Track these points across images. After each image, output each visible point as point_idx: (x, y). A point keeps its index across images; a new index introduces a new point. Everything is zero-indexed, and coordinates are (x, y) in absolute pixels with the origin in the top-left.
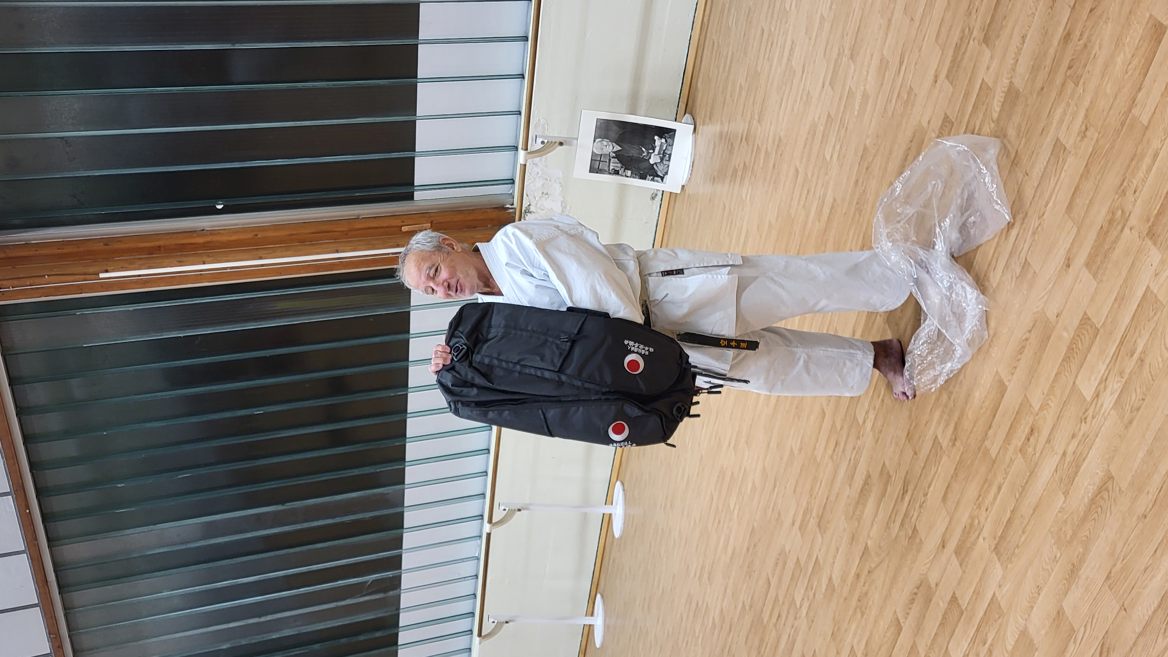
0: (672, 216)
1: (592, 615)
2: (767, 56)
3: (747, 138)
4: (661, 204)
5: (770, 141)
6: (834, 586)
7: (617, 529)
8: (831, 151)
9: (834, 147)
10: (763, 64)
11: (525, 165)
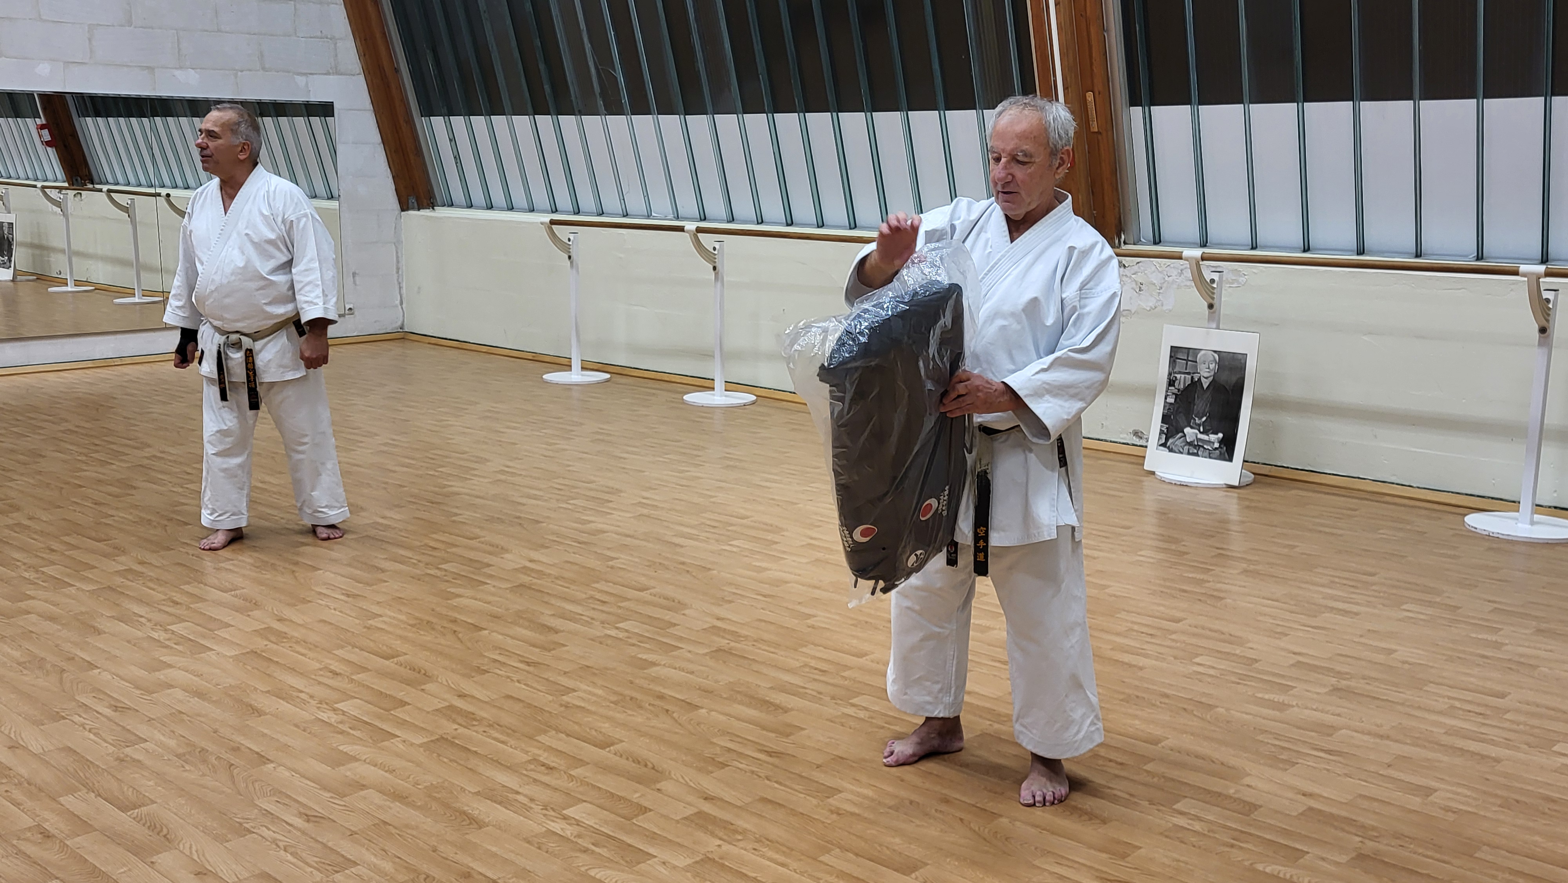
0: (1111, 460)
1: (583, 368)
2: (1337, 580)
3: (1222, 556)
4: (1128, 444)
5: (1219, 586)
6: (645, 669)
7: (695, 398)
8: (1208, 663)
9: (1213, 668)
10: (1327, 575)
11: (1180, 258)
